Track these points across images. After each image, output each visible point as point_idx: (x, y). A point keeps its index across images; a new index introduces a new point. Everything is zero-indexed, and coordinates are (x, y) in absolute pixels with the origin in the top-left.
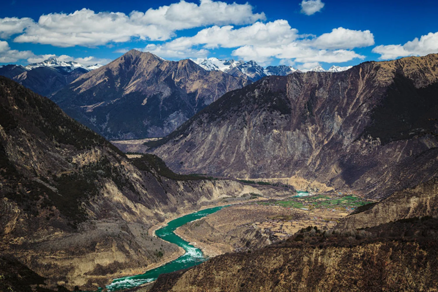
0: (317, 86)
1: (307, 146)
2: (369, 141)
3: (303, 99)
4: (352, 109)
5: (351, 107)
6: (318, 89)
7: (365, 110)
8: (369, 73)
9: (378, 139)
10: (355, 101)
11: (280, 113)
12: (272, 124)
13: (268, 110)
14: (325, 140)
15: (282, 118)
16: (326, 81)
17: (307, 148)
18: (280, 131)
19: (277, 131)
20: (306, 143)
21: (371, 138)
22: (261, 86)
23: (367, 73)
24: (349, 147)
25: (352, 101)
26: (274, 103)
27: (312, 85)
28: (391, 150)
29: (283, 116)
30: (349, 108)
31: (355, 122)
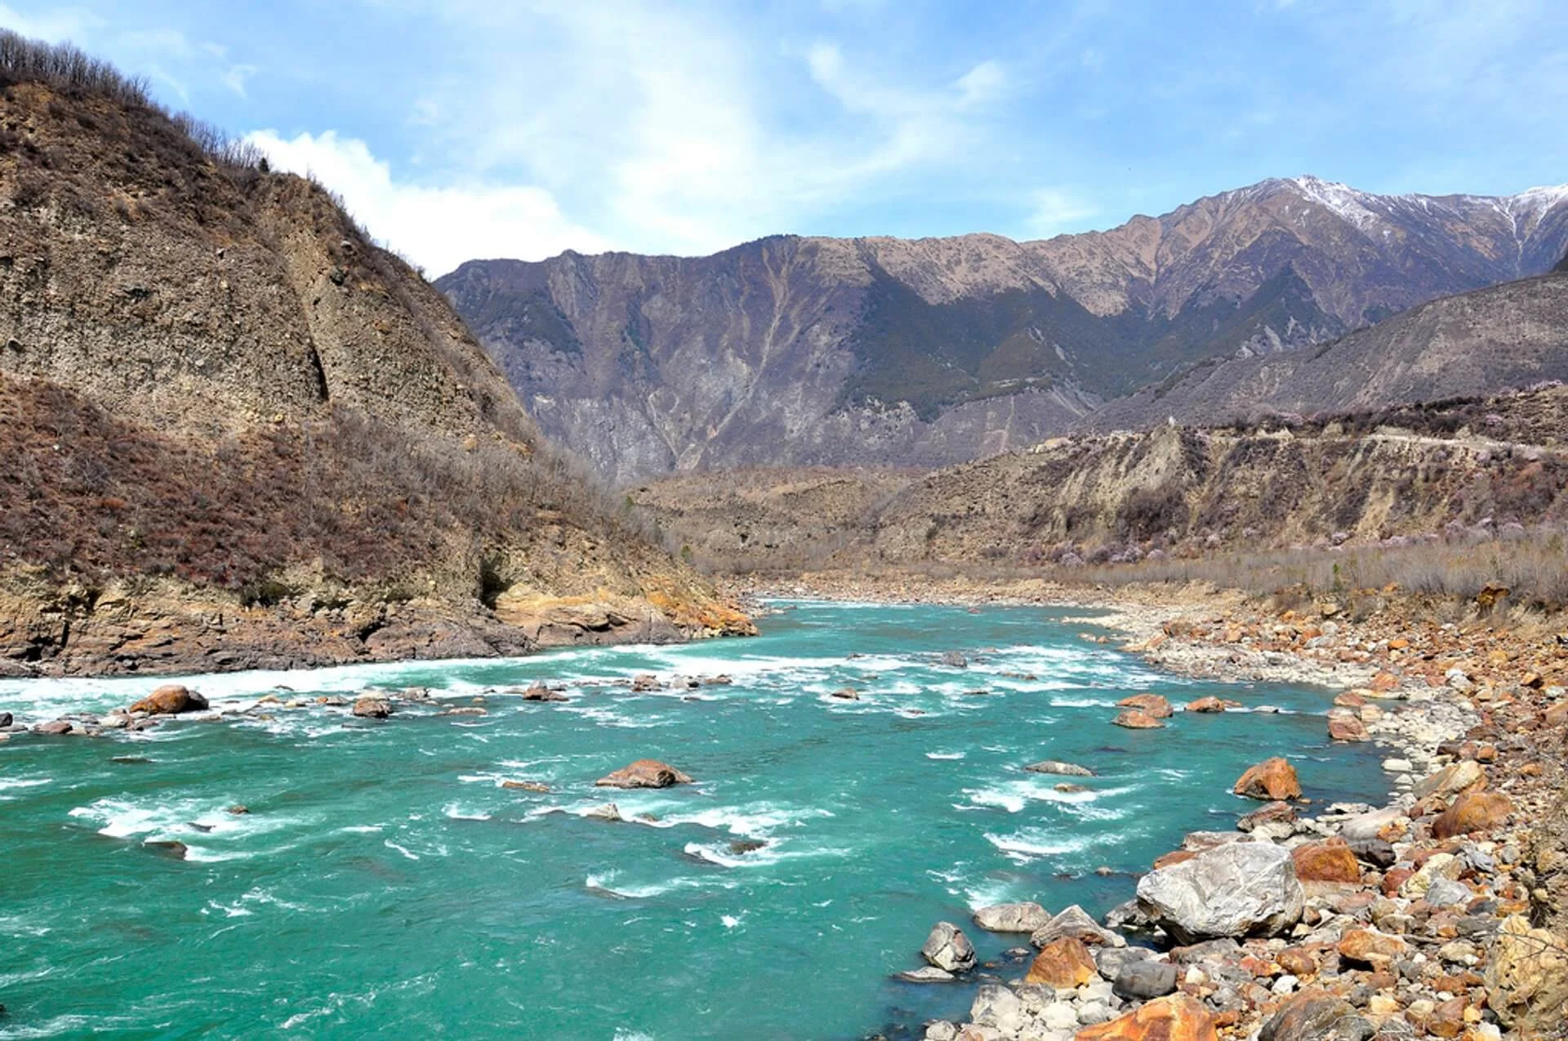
0: (643, 290)
1: (653, 445)
2: (878, 411)
3: (610, 319)
4: (775, 343)
5: (768, 340)
6: (648, 298)
7: (824, 339)
8: (791, 262)
9: (904, 404)
10: (776, 323)
11: (551, 346)
12: (530, 379)
13: (509, 339)
14: (710, 427)
15: (558, 361)
16: (667, 277)
17: (656, 451)
18: (559, 401)
19: (545, 401)
20: (650, 437)
21: (877, 403)
22: (464, 281)
23: (784, 262)
24: (820, 430)
25: (769, 326)
26: (525, 318)
27: (625, 288)
28: (970, 425)
29: (560, 354)
30: (763, 341)
31: (802, 371)
